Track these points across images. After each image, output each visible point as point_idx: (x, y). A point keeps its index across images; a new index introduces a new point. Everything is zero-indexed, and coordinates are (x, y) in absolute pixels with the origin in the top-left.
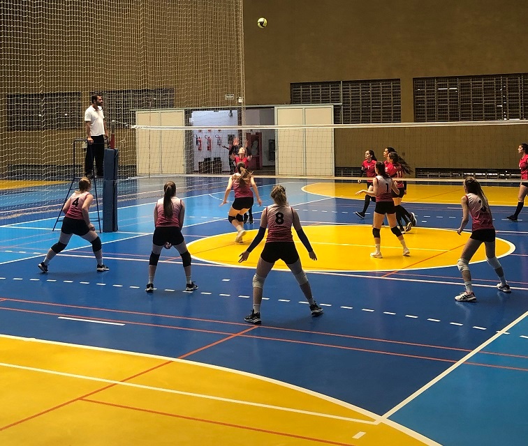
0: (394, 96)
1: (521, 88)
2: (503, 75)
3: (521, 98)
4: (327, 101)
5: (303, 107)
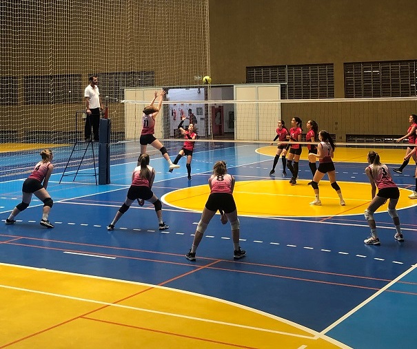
0: (328, 77)
2: (416, 60)
4: (276, 82)
5: (257, 86)
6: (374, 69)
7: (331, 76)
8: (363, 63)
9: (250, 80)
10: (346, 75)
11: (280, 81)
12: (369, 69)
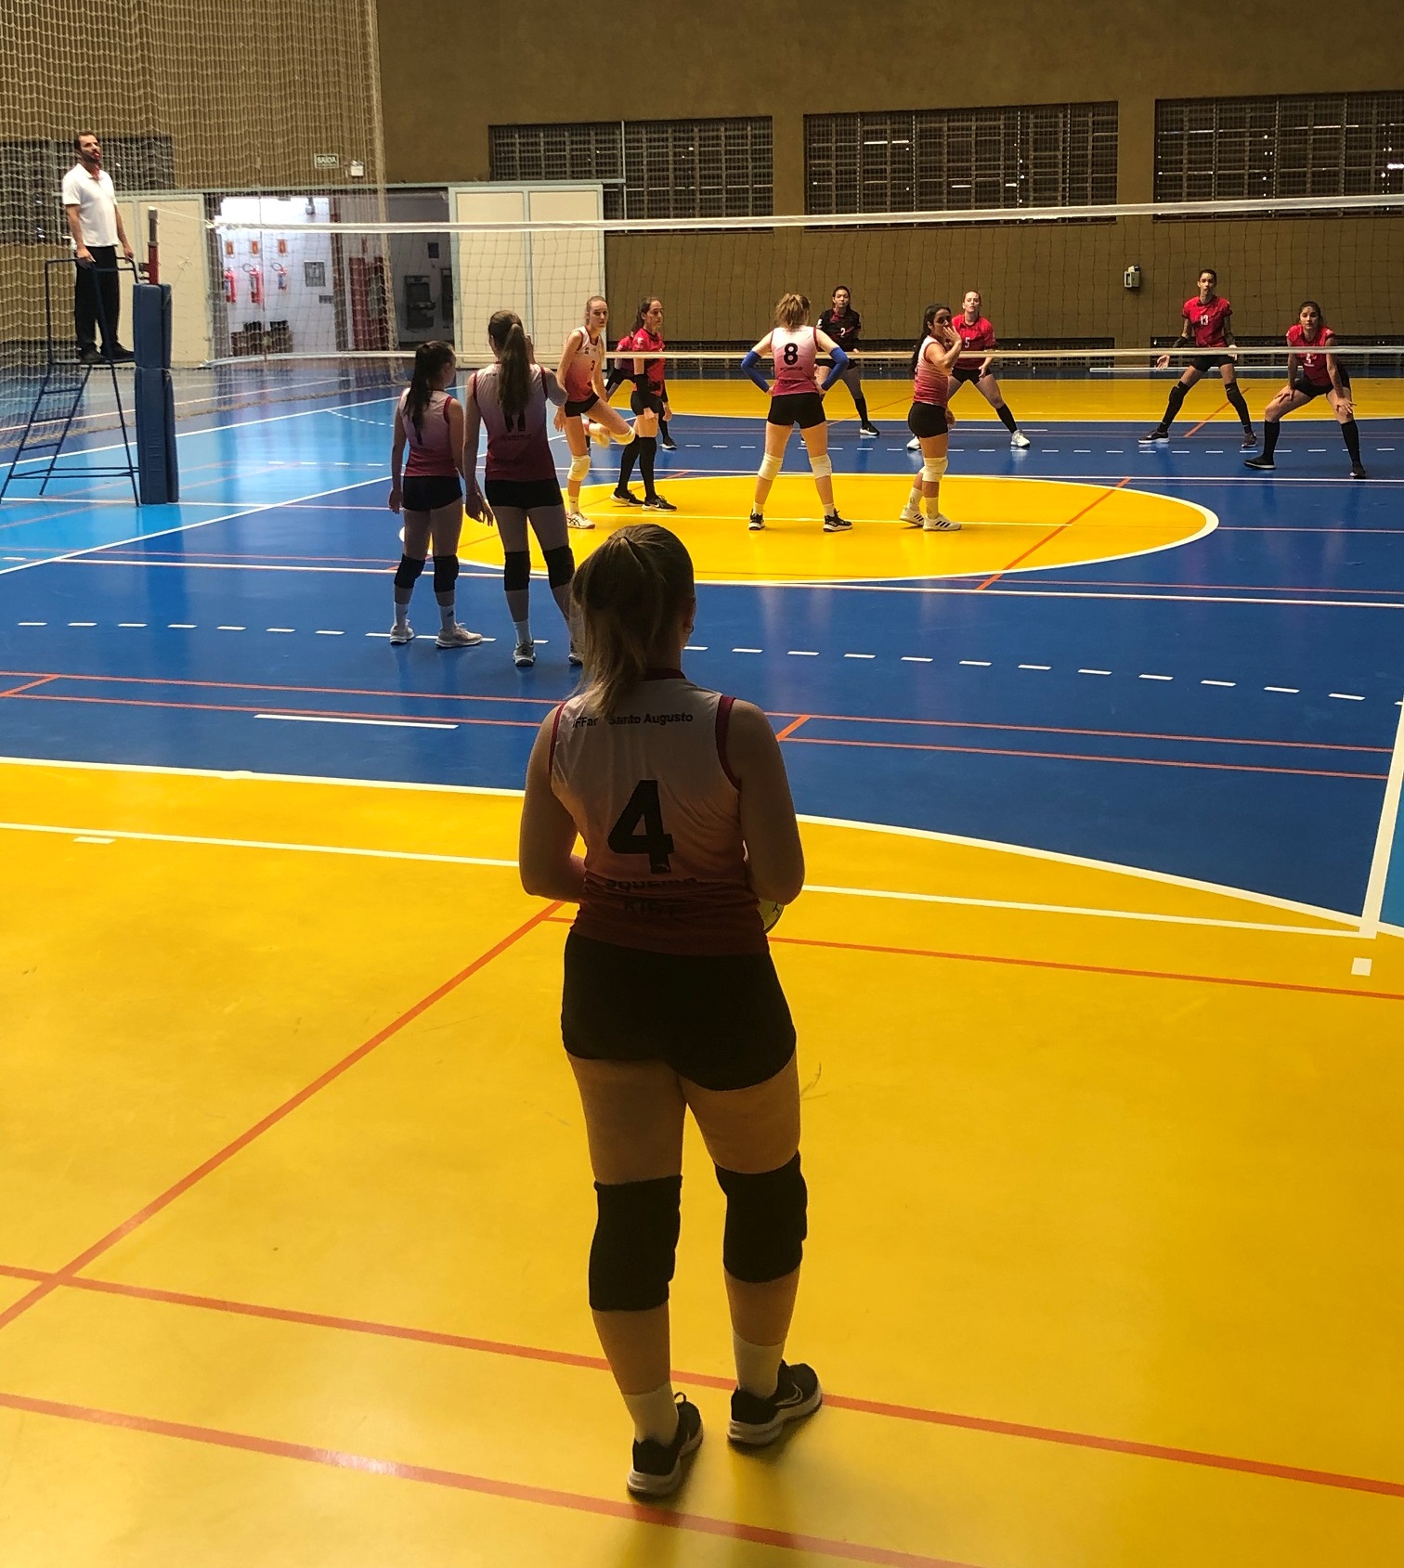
0: (754, 160)
1: (1064, 141)
2: (1023, 108)
3: (1064, 165)
4: (586, 175)
5: (526, 189)
6: (897, 134)
7: (763, 157)
8: (863, 115)
9: (502, 168)
10: (809, 154)
11: (600, 175)
12: (879, 135)
